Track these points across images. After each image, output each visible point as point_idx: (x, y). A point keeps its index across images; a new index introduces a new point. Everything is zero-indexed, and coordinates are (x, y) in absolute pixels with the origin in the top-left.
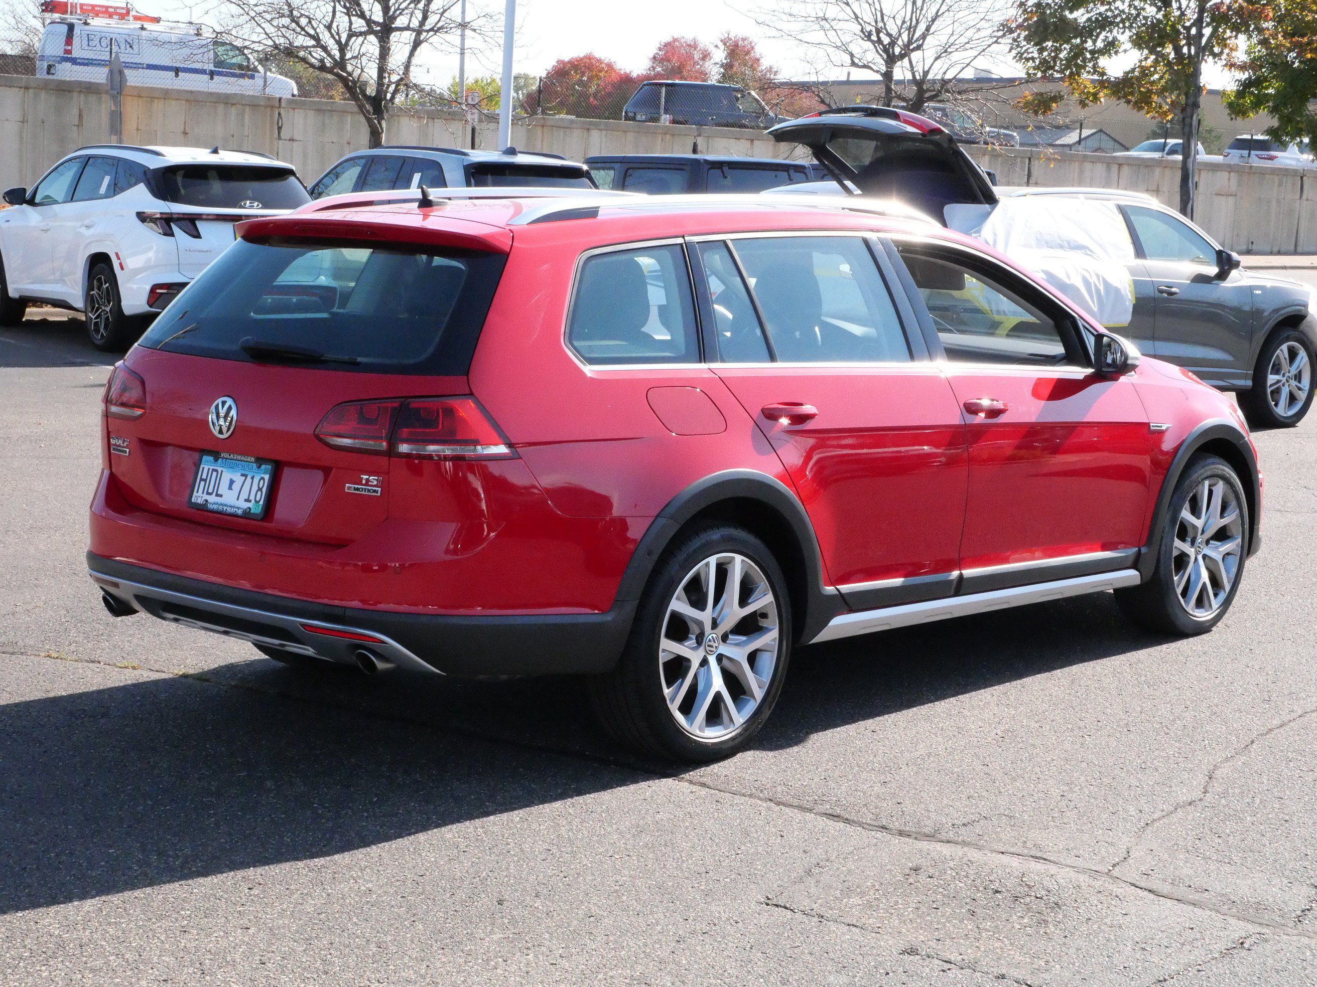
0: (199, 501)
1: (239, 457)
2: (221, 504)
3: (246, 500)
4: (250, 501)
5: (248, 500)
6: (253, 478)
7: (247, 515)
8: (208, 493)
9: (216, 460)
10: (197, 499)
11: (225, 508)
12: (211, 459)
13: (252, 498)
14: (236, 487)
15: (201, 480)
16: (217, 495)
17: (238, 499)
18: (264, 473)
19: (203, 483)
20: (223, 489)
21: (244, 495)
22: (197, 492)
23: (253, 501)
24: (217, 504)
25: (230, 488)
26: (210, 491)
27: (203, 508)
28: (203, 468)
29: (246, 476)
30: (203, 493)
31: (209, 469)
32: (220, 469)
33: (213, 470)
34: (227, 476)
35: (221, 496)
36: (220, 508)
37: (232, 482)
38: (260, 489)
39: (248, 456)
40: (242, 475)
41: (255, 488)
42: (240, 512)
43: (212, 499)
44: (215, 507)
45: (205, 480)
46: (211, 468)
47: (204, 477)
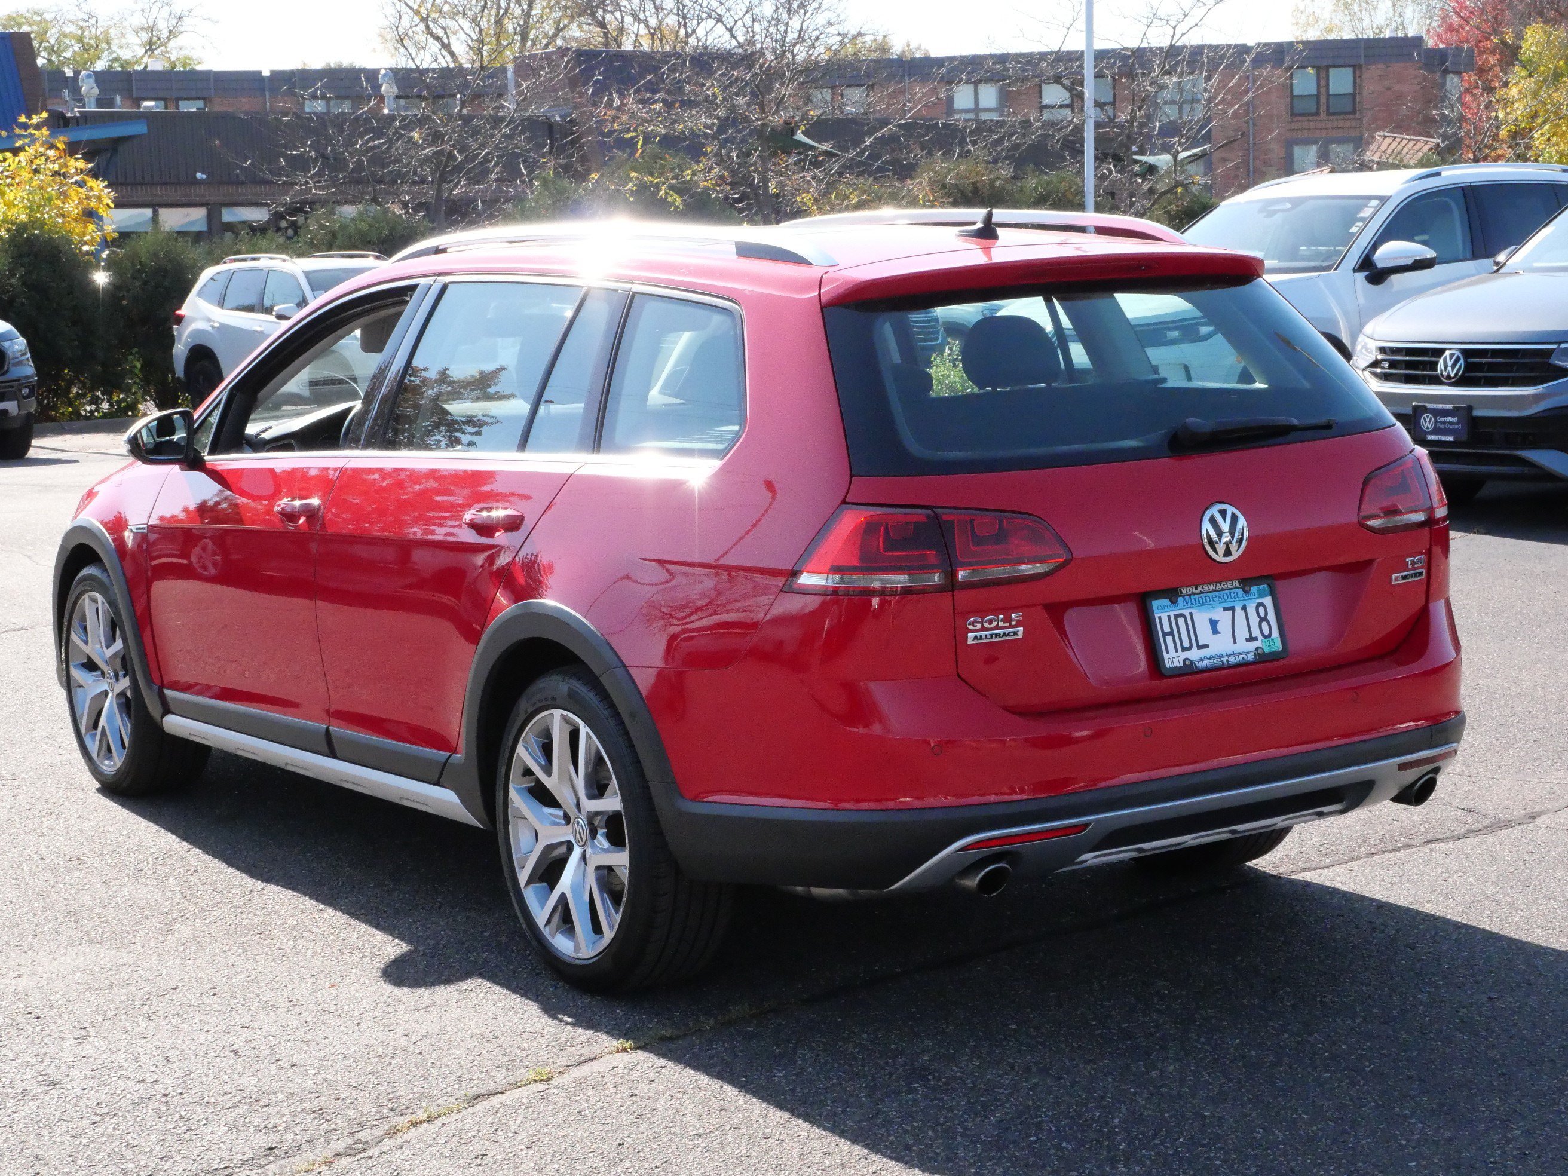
0: (1178, 663)
1: (1212, 587)
2: (1214, 657)
3: (1248, 640)
4: (1256, 639)
5: (1251, 639)
6: (1244, 608)
7: (1262, 658)
8: (1184, 649)
9: (1174, 602)
10: (1172, 662)
11: (1225, 660)
12: (1166, 602)
13: (1256, 633)
14: (1224, 626)
15: (1165, 634)
16: (1200, 647)
17: (1235, 642)
18: (1260, 596)
19: (1169, 639)
20: (1204, 633)
21: (1242, 633)
22: (1168, 652)
23: (1260, 637)
24: (1206, 658)
25: (1215, 631)
26: (1186, 644)
27: (1189, 669)
28: (1160, 618)
29: (1233, 609)
30: (1177, 651)
31: (1169, 617)
32: (1186, 612)
33: (1177, 616)
34: (1201, 618)
35: (1206, 646)
36: (1217, 661)
37: (1214, 624)
38: (1263, 619)
39: (1226, 581)
40: (1225, 609)
41: (1254, 620)
42: (1250, 657)
43: (1194, 654)
44: (1209, 663)
45: (1171, 633)
46: (1172, 614)
47: (1167, 629)
